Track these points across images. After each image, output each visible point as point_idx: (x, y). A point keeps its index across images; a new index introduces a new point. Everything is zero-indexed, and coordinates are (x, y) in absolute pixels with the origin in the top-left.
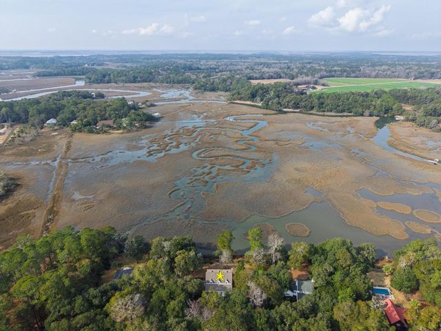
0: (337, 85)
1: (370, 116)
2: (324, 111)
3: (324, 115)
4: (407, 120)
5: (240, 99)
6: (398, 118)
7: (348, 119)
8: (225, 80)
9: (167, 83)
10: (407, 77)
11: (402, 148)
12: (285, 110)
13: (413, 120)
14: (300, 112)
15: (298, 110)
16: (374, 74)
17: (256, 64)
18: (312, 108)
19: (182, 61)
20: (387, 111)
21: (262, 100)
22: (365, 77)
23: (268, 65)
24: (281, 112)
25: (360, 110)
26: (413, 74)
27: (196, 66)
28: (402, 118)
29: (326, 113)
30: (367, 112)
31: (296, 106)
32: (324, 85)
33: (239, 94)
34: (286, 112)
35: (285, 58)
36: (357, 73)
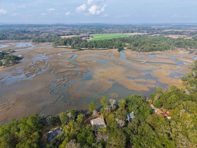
0: (97, 37)
1: (115, 48)
2: (98, 48)
3: (98, 50)
4: (128, 49)
5: (59, 45)
6: (125, 48)
7: (108, 50)
8: (47, 37)
9: (15, 39)
10: (120, 33)
11: (131, 59)
12: (82, 48)
13: (130, 49)
14: (88, 49)
15: (87, 48)
16: (108, 32)
17: (58, 29)
18: (93, 47)
19: (18, 28)
20: (120, 46)
21: (70, 45)
22: (105, 33)
23: (64, 29)
24: (80, 50)
25: (111, 46)
26: (122, 31)
27: (28, 31)
28: (126, 48)
29: (99, 49)
30: (114, 47)
31: (86, 47)
32: (92, 37)
33: (58, 43)
34: (83, 50)
35: (70, 26)
36: (102, 31)
